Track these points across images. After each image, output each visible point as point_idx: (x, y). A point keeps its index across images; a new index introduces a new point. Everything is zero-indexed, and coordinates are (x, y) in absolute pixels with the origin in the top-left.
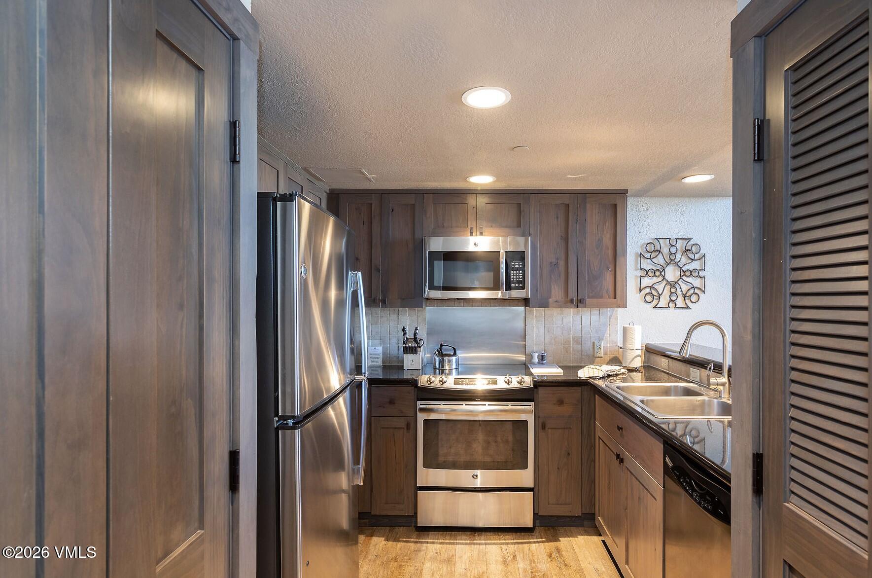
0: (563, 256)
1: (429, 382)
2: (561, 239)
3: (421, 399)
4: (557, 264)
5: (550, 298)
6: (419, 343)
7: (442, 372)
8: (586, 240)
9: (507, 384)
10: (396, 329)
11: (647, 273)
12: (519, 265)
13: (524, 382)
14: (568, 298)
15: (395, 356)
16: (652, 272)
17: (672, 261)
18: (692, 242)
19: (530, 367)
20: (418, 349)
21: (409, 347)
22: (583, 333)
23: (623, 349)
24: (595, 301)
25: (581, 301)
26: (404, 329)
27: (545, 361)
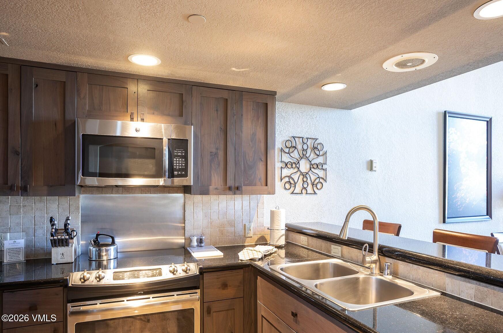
0: (222, 146)
1: (82, 280)
2: (220, 131)
3: (72, 300)
4: (216, 154)
5: (211, 185)
6: (71, 234)
7: (100, 266)
8: (242, 133)
9: (172, 274)
10: (43, 220)
11: (286, 165)
12: (182, 153)
13: (189, 270)
14: (226, 186)
15: (42, 249)
16: (290, 164)
17: (303, 156)
18: (318, 142)
19: (190, 251)
20: (70, 241)
21: (59, 239)
22: (236, 217)
23: (271, 229)
24: (249, 188)
25: (238, 188)
26: (51, 220)
27: (203, 244)
